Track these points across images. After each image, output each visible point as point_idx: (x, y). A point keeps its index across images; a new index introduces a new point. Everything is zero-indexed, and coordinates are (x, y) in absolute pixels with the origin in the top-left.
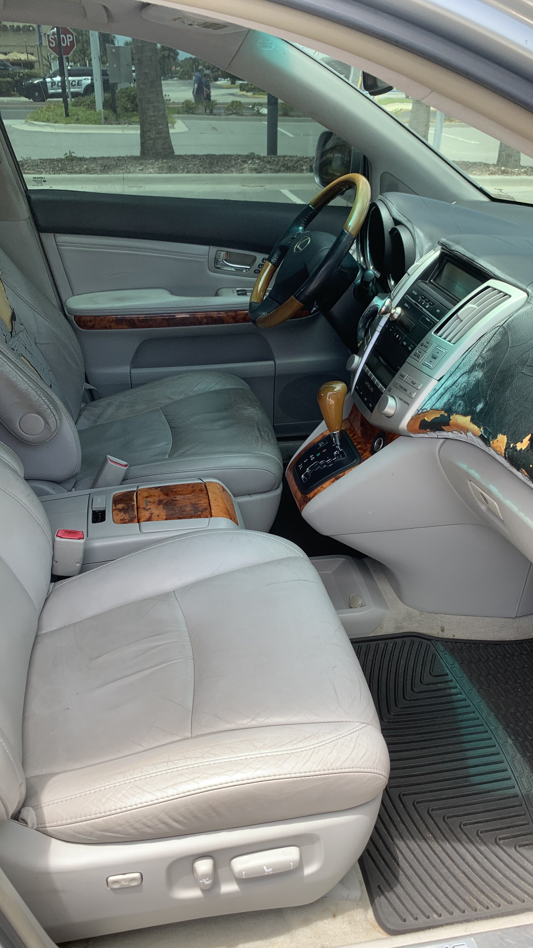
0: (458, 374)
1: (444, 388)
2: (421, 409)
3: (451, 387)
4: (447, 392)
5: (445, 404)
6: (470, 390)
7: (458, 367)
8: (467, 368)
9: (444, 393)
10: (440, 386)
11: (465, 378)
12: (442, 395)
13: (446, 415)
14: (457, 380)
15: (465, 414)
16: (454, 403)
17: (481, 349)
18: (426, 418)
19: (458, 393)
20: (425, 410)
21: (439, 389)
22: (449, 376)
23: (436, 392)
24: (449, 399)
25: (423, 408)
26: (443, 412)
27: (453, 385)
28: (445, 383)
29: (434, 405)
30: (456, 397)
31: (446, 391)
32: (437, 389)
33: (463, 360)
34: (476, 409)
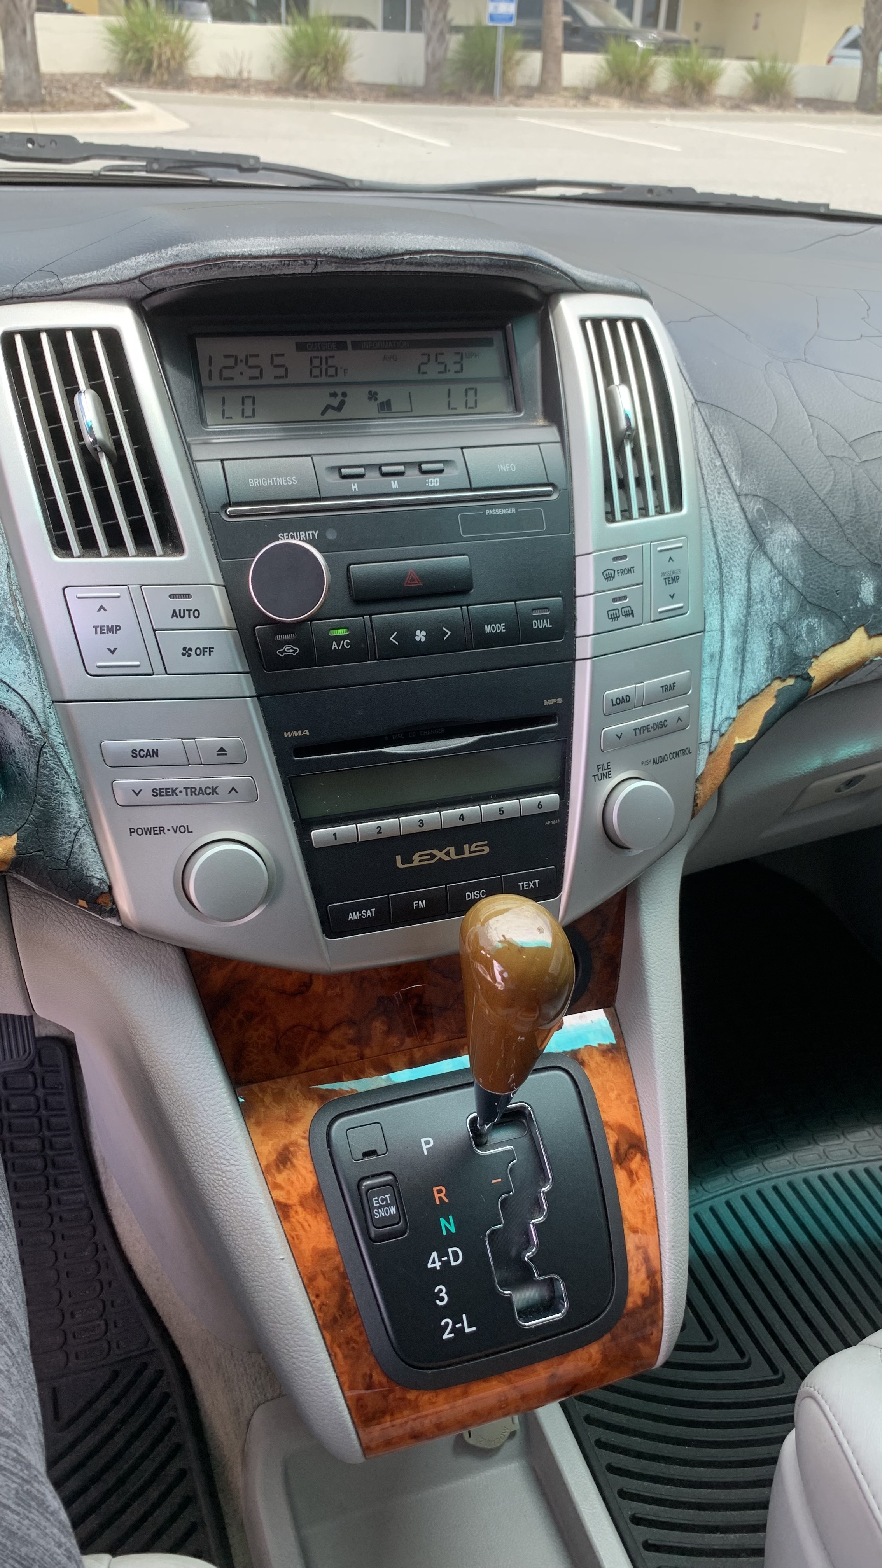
0: (738, 574)
1: (734, 633)
2: (713, 731)
3: (748, 614)
4: (750, 632)
5: (770, 660)
6: (804, 581)
7: (719, 557)
8: (743, 542)
9: (745, 642)
10: (719, 638)
11: (763, 571)
12: (742, 652)
13: (791, 682)
14: (749, 588)
15: (843, 637)
16: (792, 639)
17: (723, 481)
18: (738, 741)
19: (781, 610)
20: (726, 723)
21: (722, 646)
22: (718, 597)
23: (721, 660)
24: (771, 644)
25: (716, 728)
26: (777, 685)
27: (749, 606)
28: (722, 620)
29: (740, 693)
30: (783, 626)
31: (744, 632)
32: (718, 650)
33: (714, 535)
34: (862, 602)
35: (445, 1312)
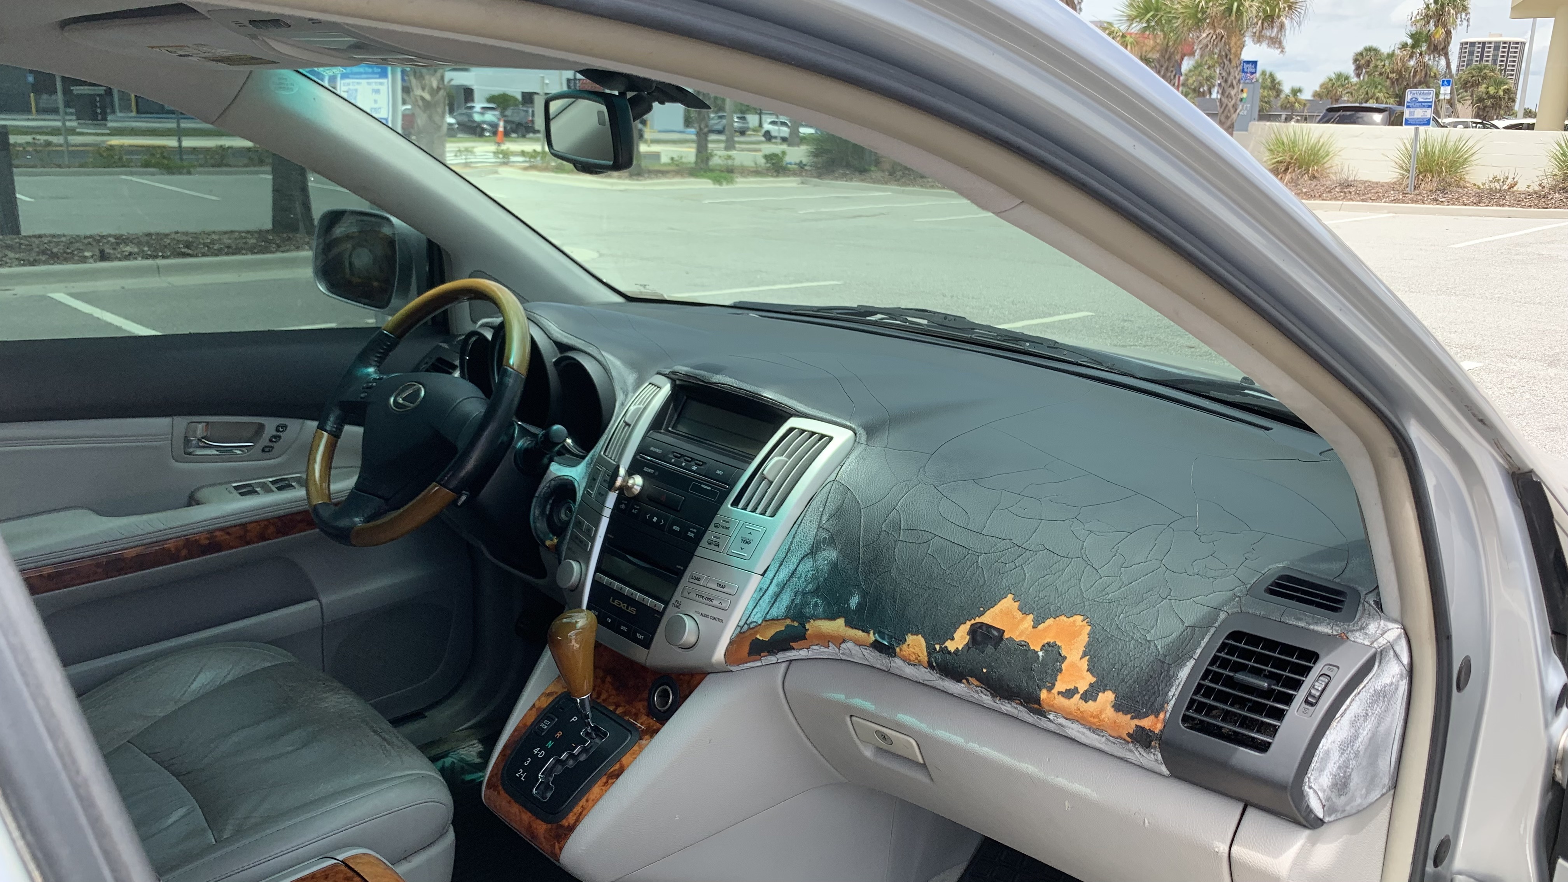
0: (795, 560)
1: (777, 585)
2: (745, 623)
3: (789, 580)
4: (785, 589)
5: (789, 608)
6: (825, 579)
7: (789, 549)
8: (806, 548)
9: (781, 592)
10: (769, 583)
11: (808, 564)
12: (777, 596)
13: (796, 624)
14: (796, 569)
15: (832, 618)
16: (805, 604)
17: (816, 518)
18: (758, 636)
19: (806, 587)
20: (754, 624)
21: (768, 587)
22: (778, 565)
23: (764, 593)
24: (793, 600)
25: (748, 622)
26: (788, 622)
27: (791, 577)
28: (775, 576)
29: (767, 613)
30: (804, 594)
31: (782, 587)
32: (765, 588)
33: (794, 537)
34: (848, 605)
35: (524, 767)
